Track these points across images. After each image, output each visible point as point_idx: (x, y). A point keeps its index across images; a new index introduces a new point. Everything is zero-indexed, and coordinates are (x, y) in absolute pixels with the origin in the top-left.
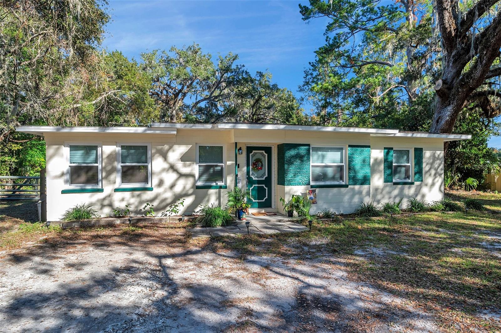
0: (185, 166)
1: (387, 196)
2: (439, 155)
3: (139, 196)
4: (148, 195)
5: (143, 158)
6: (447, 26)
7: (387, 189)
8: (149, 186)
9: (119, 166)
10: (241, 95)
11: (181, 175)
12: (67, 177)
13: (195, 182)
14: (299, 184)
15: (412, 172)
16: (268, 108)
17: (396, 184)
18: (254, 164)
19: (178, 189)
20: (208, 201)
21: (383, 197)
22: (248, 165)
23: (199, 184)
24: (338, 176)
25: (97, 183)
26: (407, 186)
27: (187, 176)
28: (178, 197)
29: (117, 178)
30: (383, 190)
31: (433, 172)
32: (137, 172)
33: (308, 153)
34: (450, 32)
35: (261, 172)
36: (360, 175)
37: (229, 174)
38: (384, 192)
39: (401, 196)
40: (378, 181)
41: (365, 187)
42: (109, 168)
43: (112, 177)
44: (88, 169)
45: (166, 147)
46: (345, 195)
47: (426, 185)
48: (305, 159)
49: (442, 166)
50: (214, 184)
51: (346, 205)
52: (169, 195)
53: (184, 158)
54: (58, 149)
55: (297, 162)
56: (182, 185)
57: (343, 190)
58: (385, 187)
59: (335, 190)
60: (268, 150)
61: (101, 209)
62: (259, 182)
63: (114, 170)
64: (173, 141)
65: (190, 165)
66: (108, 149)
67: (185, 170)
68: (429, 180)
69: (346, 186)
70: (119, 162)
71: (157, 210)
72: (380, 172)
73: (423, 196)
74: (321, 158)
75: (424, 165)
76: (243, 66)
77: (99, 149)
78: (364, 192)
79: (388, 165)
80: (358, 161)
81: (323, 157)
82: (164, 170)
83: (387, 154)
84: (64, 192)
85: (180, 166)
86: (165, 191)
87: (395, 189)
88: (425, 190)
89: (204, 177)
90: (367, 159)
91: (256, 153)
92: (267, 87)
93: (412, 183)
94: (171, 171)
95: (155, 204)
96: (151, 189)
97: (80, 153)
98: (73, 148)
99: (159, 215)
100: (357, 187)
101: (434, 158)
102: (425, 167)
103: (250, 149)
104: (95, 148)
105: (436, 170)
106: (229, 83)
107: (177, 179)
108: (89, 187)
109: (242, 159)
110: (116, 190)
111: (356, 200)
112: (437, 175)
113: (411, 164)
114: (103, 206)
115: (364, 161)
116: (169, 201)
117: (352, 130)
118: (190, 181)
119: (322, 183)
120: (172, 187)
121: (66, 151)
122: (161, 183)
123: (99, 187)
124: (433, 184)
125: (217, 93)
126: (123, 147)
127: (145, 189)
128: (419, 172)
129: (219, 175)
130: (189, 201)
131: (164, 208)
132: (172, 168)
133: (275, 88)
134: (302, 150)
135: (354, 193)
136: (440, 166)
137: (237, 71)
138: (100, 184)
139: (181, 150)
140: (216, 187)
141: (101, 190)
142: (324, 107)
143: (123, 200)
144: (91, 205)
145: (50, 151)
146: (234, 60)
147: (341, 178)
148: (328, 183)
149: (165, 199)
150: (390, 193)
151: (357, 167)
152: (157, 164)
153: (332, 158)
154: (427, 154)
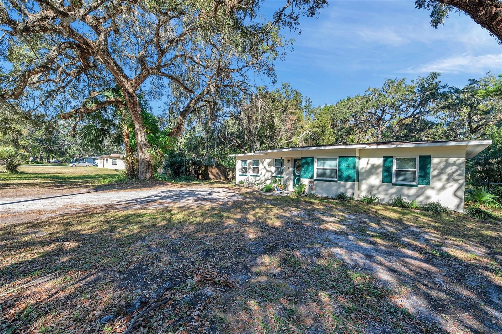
0: (269, 167)
1: (383, 193)
2: (455, 162)
4: (257, 178)
5: (258, 164)
7: (384, 187)
8: (258, 175)
9: (251, 167)
11: (267, 171)
12: (240, 170)
13: (272, 173)
14: (307, 178)
15: (417, 176)
17: (394, 185)
18: (297, 167)
19: (266, 177)
21: (379, 193)
22: (294, 167)
23: (274, 175)
25: (246, 173)
26: (408, 187)
27: (269, 171)
28: (266, 180)
29: (251, 171)
30: (379, 187)
31: (444, 177)
32: (256, 169)
33: (313, 161)
38: (380, 189)
39: (400, 194)
40: (375, 180)
42: (248, 168)
44: (245, 168)
45: (264, 160)
46: (334, 186)
47: (433, 188)
52: (263, 179)
53: (269, 164)
54: (239, 161)
55: (306, 166)
56: (267, 175)
58: (382, 185)
62: (299, 176)
63: (250, 168)
65: (271, 167)
66: (250, 161)
67: (269, 169)
68: (438, 184)
71: (260, 184)
73: (428, 197)
74: (322, 164)
75: (431, 170)
79: (387, 170)
80: (343, 165)
81: (324, 163)
82: (262, 169)
84: (239, 175)
85: (267, 167)
86: (263, 177)
87: (392, 188)
88: (430, 192)
89: (277, 172)
90: (352, 165)
91: (299, 162)
93: (416, 186)
95: (260, 181)
96: (259, 176)
97: (244, 162)
98: (242, 161)
101: (447, 164)
102: (434, 172)
103: (295, 160)
104: (247, 161)
107: (266, 173)
108: (244, 174)
109: (291, 164)
110: (251, 176)
112: (451, 180)
113: (416, 169)
114: (246, 181)
116: (263, 181)
118: (270, 173)
120: (264, 175)
122: (262, 174)
124: (443, 188)
126: (253, 160)
127: (257, 176)
128: (425, 176)
129: (282, 172)
130: (269, 182)
131: (262, 183)
132: (265, 168)
134: (309, 160)
139: (267, 161)
141: (247, 175)
144: (244, 180)
145: (237, 162)
147: (334, 177)
149: (262, 180)
150: (387, 190)
151: (343, 170)
152: (261, 166)
153: (331, 164)
154: (435, 161)
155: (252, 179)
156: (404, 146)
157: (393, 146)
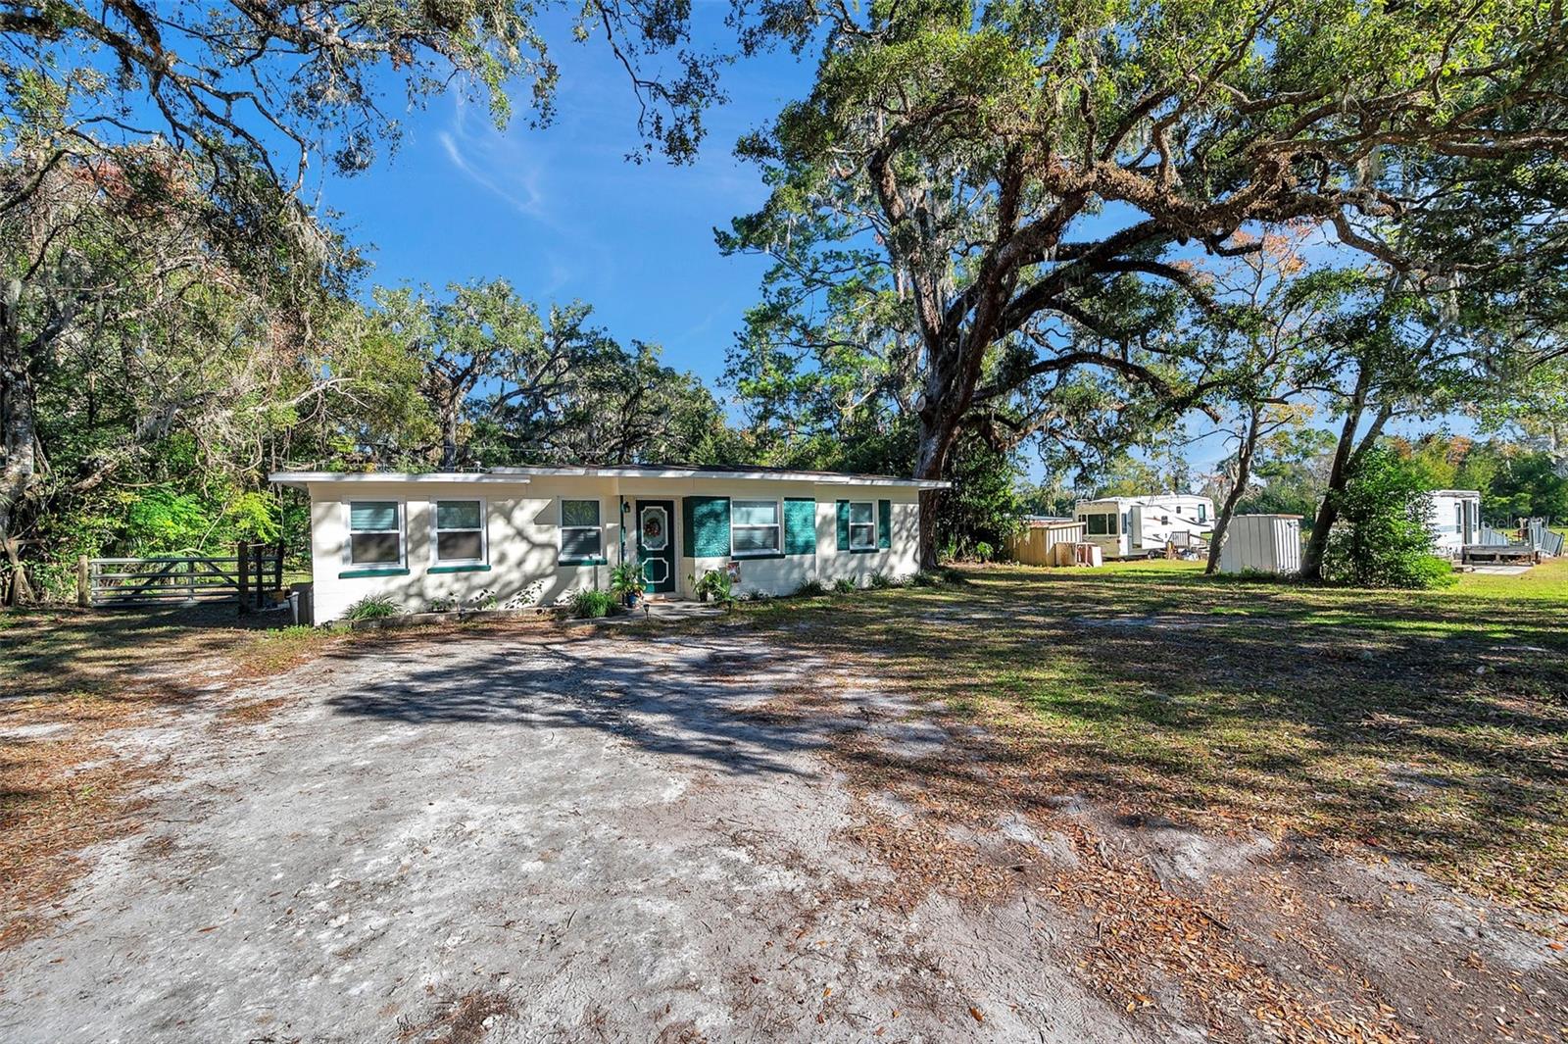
0: (540, 531)
1: (841, 571)
2: (912, 510)
3: (467, 579)
4: (482, 578)
5: (473, 520)
6: (928, 319)
7: (842, 559)
8: (483, 563)
9: (434, 533)
10: (597, 385)
11: (534, 545)
12: (347, 552)
13: (557, 554)
14: (715, 555)
15: (876, 535)
16: (657, 413)
17: (853, 552)
18: (647, 527)
19: (530, 566)
20: (577, 584)
21: (835, 572)
22: (638, 529)
23: (563, 558)
24: (770, 542)
25: (397, 560)
26: (869, 555)
27: (543, 546)
28: (529, 579)
29: (431, 551)
30: (835, 560)
31: (904, 534)
32: (462, 542)
33: (727, 510)
34: (933, 328)
35: (658, 539)
36: (800, 540)
37: (609, 542)
38: (837, 564)
39: (861, 568)
40: (827, 548)
41: (808, 557)
42: (417, 536)
43: (423, 550)
44: (383, 538)
45: (510, 503)
46: (779, 568)
47: (895, 553)
48: (723, 518)
49: (916, 526)
50: (586, 558)
51: (782, 582)
52: (515, 577)
53: (539, 519)
54: (330, 508)
55: (711, 524)
56: (535, 561)
57: (776, 560)
58: (838, 556)
59: (766, 562)
60: (668, 505)
61: (405, 601)
62: (655, 554)
63: (425, 539)
64: (520, 494)
65: (548, 530)
66: (415, 507)
67: (541, 538)
68: (899, 546)
69: (782, 556)
70: (433, 527)
71: (499, 599)
72: (832, 535)
73: (892, 568)
74: (745, 517)
75: (892, 524)
76: (605, 329)
77: (401, 508)
78: (807, 564)
79: (843, 525)
80: (797, 518)
81: (749, 514)
82: (506, 538)
83: (841, 509)
84: (342, 576)
85: (532, 531)
86: (509, 571)
87: (853, 559)
88: (893, 560)
89: (570, 548)
90: (810, 518)
91: (649, 511)
92: (654, 372)
93: (877, 551)
94: (518, 539)
95: (495, 589)
96: (488, 568)
97: (367, 512)
98: (356, 506)
99: (502, 607)
100: (796, 557)
101: (907, 515)
102: (894, 528)
103: (641, 504)
104: (394, 505)
105: (909, 531)
106: (576, 360)
107: (528, 552)
108: (383, 567)
109: (630, 518)
110: (431, 571)
111: (796, 575)
112: (910, 538)
113: (875, 523)
114: (408, 597)
115: (806, 520)
116: (516, 585)
117: (786, 477)
118: (549, 554)
119: (748, 553)
120: (520, 563)
121: (344, 510)
122: (502, 559)
123: (402, 566)
124: (905, 551)
125: (547, 379)
126: (440, 504)
127: (476, 569)
128: (886, 534)
129: (593, 544)
130: (548, 584)
131: (508, 596)
132: (520, 534)
133: (668, 374)
134: (719, 506)
135: (792, 566)
136: (913, 524)
137: (594, 340)
138: (403, 561)
139: (533, 506)
140: (590, 563)
141: (406, 572)
142: (763, 418)
143: (441, 585)
144: (389, 595)
145: (317, 511)
146: (584, 314)
147: (776, 546)
148: (756, 552)
149: (510, 583)
150: (846, 565)
151: (797, 529)
152: (496, 529)
153: (762, 517)
154: (896, 508)
155: (437, 587)
156: (880, 483)
157: (868, 483)
